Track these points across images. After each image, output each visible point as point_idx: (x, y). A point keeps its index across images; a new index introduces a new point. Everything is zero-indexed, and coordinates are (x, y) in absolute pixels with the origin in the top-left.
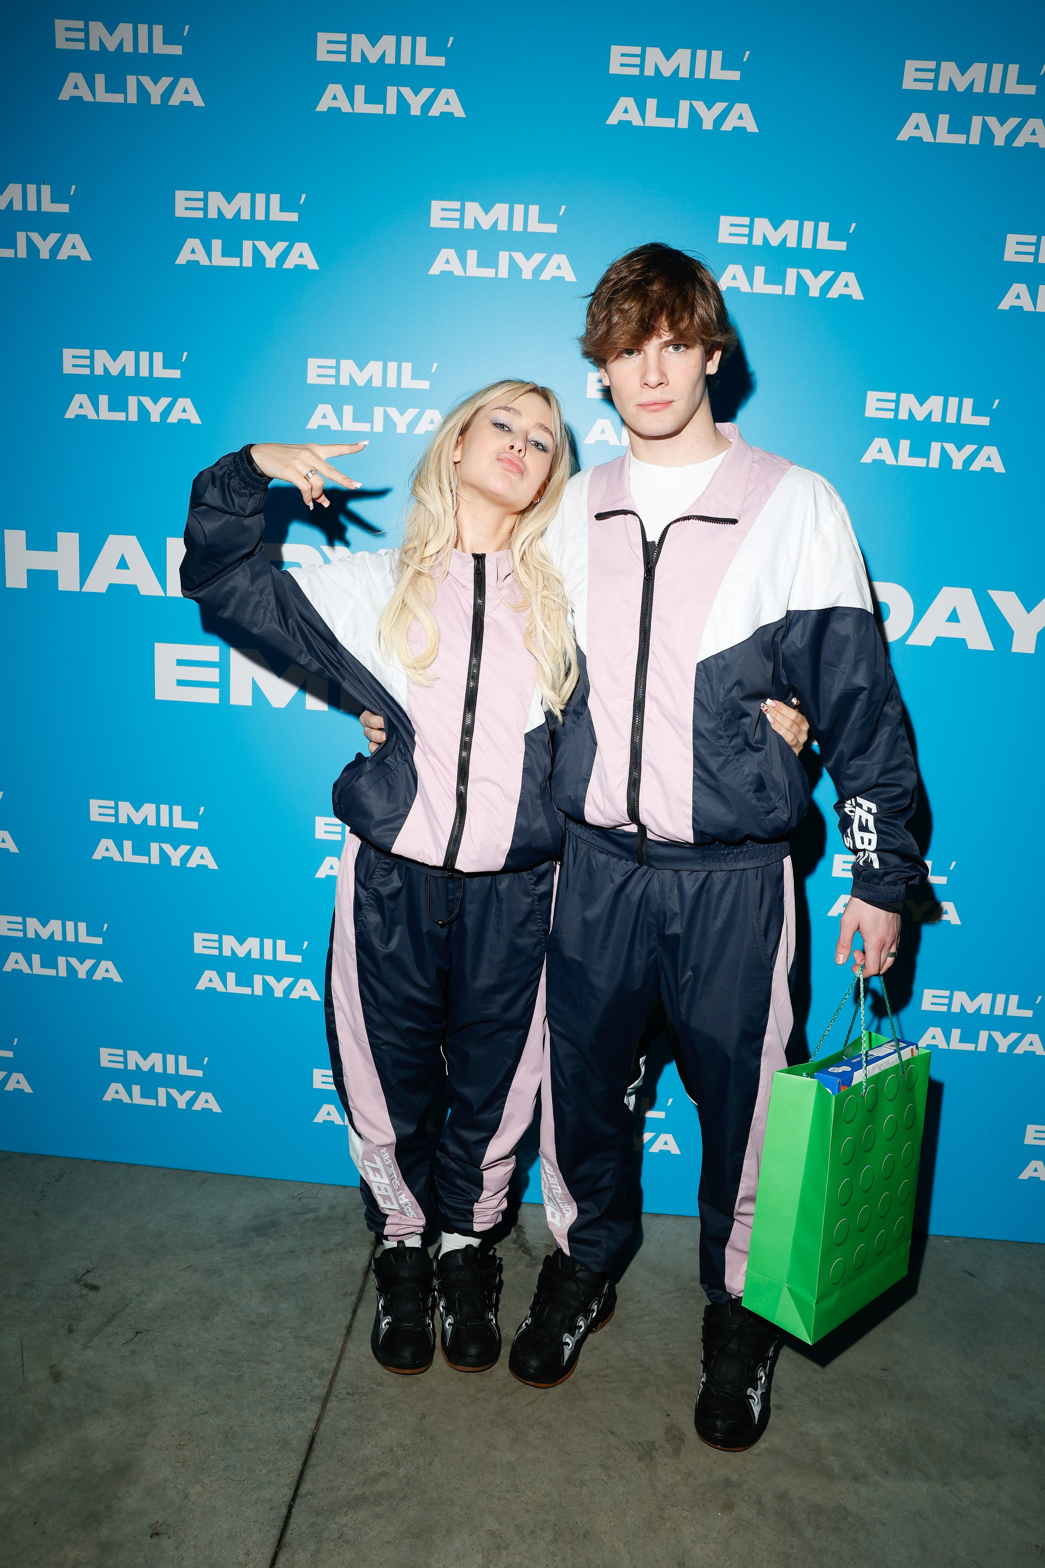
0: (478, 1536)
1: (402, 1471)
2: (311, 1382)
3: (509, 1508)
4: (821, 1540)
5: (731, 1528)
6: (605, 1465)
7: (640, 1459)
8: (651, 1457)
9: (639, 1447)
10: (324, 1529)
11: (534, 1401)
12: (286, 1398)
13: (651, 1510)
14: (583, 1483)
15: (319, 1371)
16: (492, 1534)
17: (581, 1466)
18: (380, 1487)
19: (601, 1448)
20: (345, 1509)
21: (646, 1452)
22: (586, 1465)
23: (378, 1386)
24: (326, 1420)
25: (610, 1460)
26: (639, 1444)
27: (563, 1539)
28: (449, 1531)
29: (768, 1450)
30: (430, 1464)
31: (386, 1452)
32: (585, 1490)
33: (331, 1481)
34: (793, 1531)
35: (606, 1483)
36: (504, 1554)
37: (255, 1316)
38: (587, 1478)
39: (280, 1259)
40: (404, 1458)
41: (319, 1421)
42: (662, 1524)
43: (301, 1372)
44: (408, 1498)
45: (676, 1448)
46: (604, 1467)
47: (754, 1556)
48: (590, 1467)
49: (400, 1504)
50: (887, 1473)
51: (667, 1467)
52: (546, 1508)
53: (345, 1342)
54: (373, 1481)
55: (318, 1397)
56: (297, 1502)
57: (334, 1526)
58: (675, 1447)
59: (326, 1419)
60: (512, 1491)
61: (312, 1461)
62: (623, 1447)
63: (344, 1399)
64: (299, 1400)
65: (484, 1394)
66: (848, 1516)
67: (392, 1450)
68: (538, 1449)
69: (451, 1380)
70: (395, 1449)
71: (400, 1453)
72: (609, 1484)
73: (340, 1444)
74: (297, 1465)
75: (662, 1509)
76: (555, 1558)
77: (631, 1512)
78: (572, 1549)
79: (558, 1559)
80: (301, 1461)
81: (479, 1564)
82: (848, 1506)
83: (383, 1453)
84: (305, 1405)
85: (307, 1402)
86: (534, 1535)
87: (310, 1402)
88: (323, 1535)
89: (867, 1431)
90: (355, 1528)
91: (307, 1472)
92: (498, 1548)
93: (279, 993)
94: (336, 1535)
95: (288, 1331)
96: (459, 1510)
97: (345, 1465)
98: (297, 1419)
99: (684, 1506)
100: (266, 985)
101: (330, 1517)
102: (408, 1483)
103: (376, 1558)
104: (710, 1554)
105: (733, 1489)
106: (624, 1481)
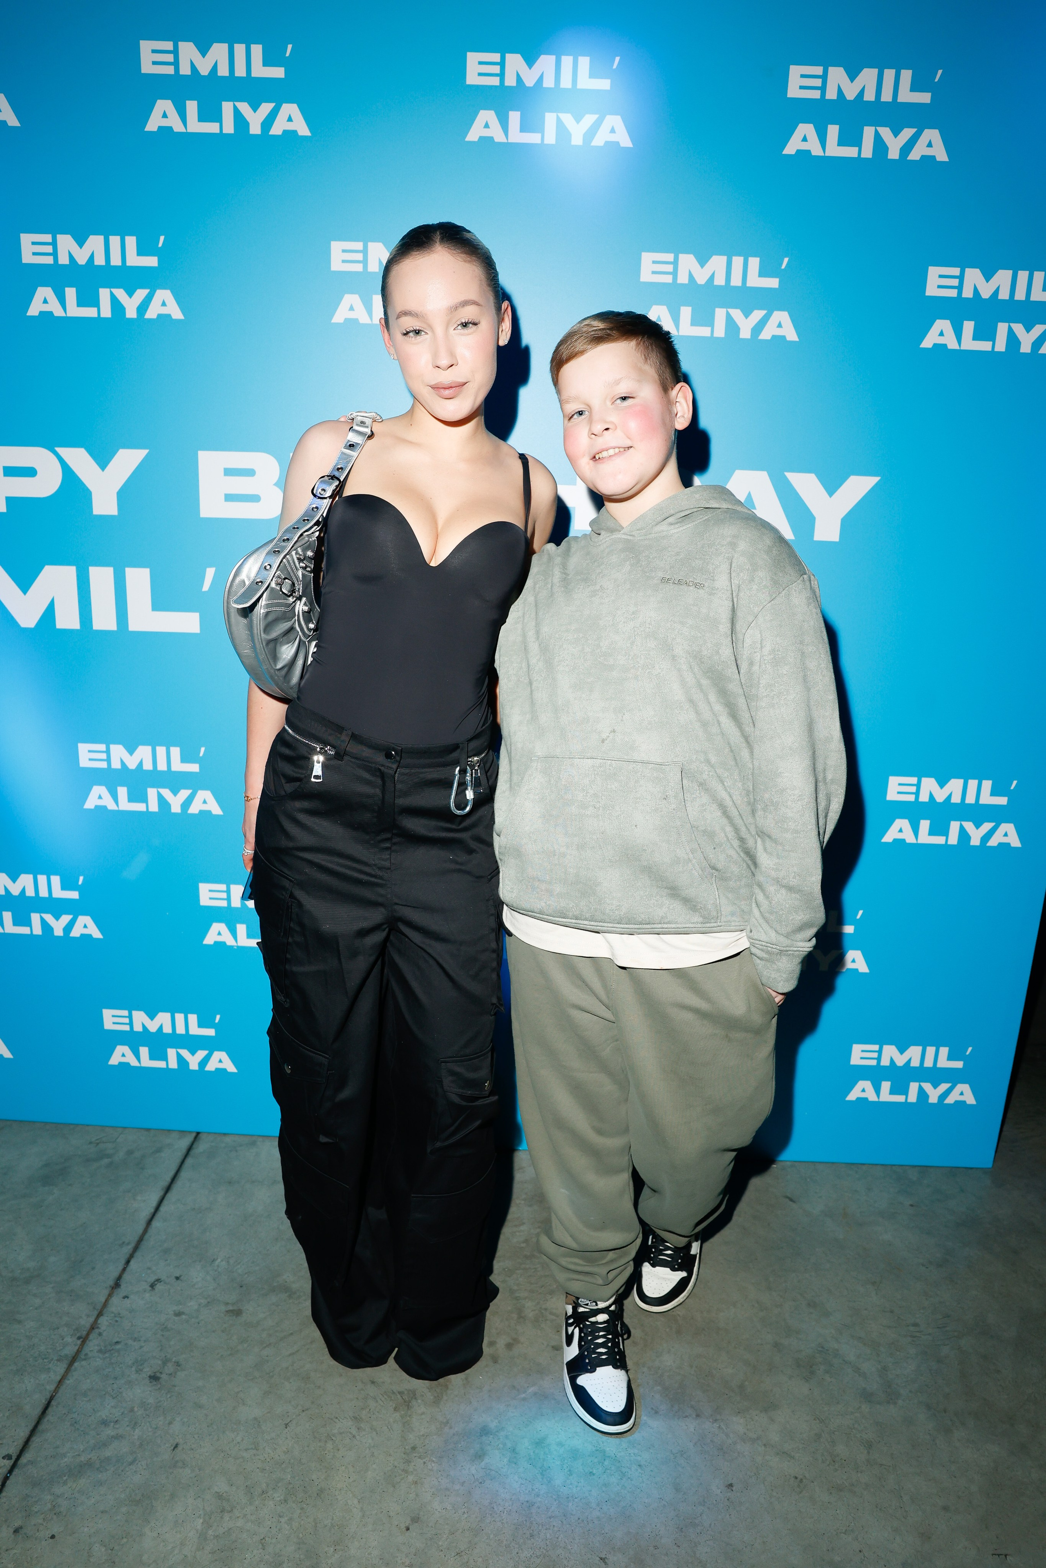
0: (203, 1499)
1: (137, 1432)
2: (63, 1340)
3: (244, 1467)
4: (571, 1486)
5: (477, 1479)
6: (358, 1417)
7: (396, 1409)
8: (408, 1406)
9: (399, 1396)
10: (37, 1502)
11: (298, 1351)
12: (31, 1359)
13: (396, 1464)
14: (329, 1437)
15: (74, 1327)
16: (219, 1496)
17: (332, 1419)
18: (108, 1453)
19: (357, 1398)
20: (65, 1478)
21: (405, 1402)
22: (337, 1418)
23: (134, 1341)
24: (69, 1382)
25: (364, 1412)
26: (399, 1393)
27: (294, 1498)
28: (173, 1496)
29: (535, 1394)
30: (170, 1423)
31: (126, 1412)
32: (329, 1445)
33: (57, 1447)
34: (542, 1479)
35: (354, 1436)
36: (226, 1517)
37: (19, 1271)
38: (336, 1431)
39: (61, 1210)
40: (144, 1418)
41: (60, 1382)
42: (404, 1478)
43: (54, 1329)
44: (137, 1462)
45: (438, 1396)
46: (356, 1419)
47: (495, 1507)
48: (341, 1420)
49: (127, 1469)
50: (656, 1412)
51: (423, 1416)
52: (283, 1466)
53: (110, 1295)
54: (105, 1445)
55: (66, 1355)
56: (14, 1473)
57: (49, 1497)
58: (436, 1395)
59: (69, 1380)
60: (252, 1449)
61: (40, 1428)
62: (381, 1396)
63: (94, 1357)
64: (45, 1360)
65: (246, 1345)
66: (604, 1460)
67: (132, 1410)
68: (290, 1402)
69: (214, 1331)
70: (136, 1409)
71: (140, 1413)
72: (357, 1437)
73: (77, 1407)
74: (23, 1433)
75: (408, 1462)
76: (281, 1519)
77: (374, 1466)
78: (302, 1509)
79: (283, 1520)
80: (30, 1428)
81: (197, 1531)
82: (608, 1449)
83: (122, 1414)
84: (50, 1366)
85: (52, 1362)
86: (264, 1496)
87: (55, 1362)
88: (33, 1509)
89: (645, 1369)
90: (71, 1499)
91: (34, 1438)
92: (221, 1512)
93: (58, 932)
94: (49, 1506)
95: (51, 1286)
96: (189, 1472)
97: (78, 1429)
98: (37, 1381)
99: (431, 1458)
100: (44, 924)
101: (47, 1488)
102: (141, 1445)
103: (86, 1529)
104: (448, 1508)
105: (489, 1437)
106: (374, 1433)
